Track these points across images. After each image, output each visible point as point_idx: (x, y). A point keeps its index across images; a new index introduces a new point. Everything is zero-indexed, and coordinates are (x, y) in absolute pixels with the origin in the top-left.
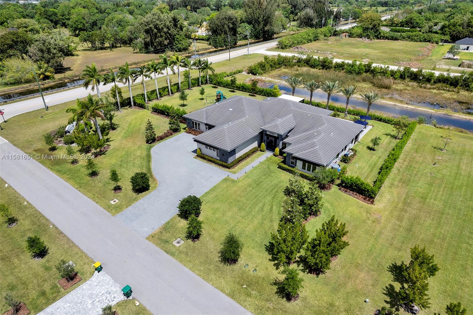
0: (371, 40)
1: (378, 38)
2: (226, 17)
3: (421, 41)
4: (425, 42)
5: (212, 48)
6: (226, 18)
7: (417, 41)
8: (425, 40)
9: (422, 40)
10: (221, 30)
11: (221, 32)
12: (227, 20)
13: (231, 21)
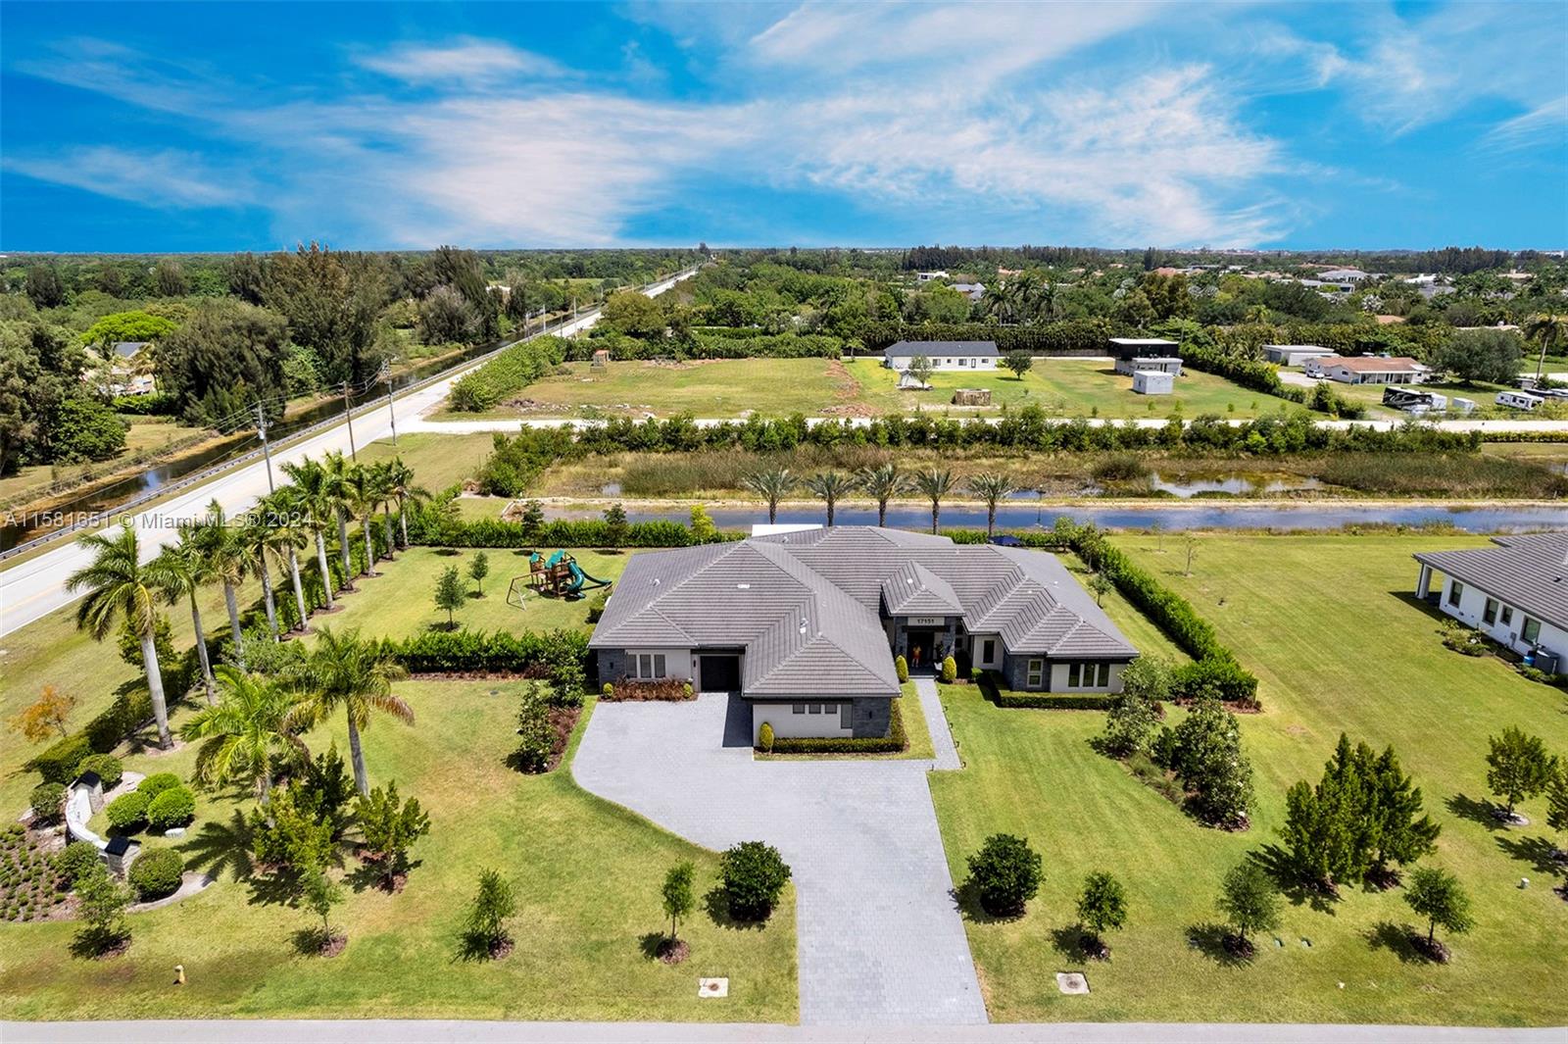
0: (680, 362)
1: (693, 357)
2: (240, 323)
3: (800, 356)
4: (810, 356)
5: (212, 436)
6: (238, 328)
7: (792, 357)
8: (809, 354)
9: (802, 351)
10: (229, 371)
11: (228, 377)
12: (245, 332)
13: (261, 338)
